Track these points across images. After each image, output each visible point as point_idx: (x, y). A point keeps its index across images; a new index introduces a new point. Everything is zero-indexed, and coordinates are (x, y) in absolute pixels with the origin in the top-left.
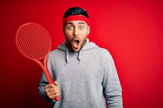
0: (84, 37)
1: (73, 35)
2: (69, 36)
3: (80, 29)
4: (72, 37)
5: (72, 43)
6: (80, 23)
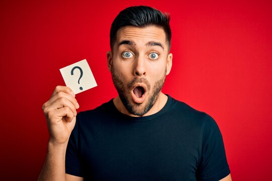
0: (159, 79)
1: (133, 74)
2: (122, 74)
3: (149, 59)
4: (129, 77)
5: (130, 93)
6: (150, 44)
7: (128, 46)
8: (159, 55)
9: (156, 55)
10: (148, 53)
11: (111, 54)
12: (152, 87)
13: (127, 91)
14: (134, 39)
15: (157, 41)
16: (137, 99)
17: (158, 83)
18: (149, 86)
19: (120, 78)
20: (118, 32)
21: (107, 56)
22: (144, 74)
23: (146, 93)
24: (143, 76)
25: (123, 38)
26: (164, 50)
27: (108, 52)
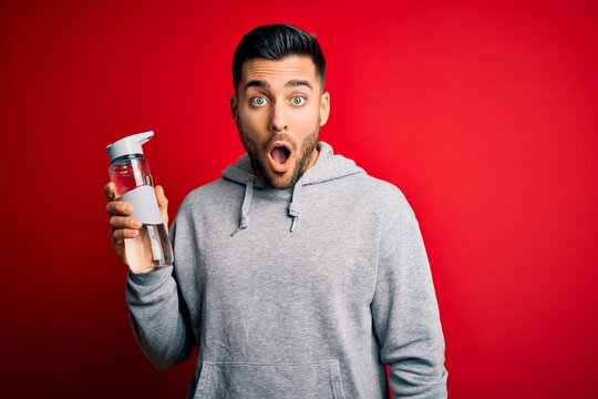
0: (309, 134)
1: (269, 129)
2: (253, 130)
3: (292, 106)
4: (264, 134)
5: (266, 157)
6: (292, 83)
7: (259, 88)
8: (305, 98)
9: (302, 99)
10: (289, 98)
12: (299, 146)
13: (261, 154)
14: (267, 78)
15: (301, 79)
16: (278, 166)
17: (308, 139)
18: (294, 145)
19: (250, 136)
20: (244, 66)
22: (285, 128)
23: (291, 157)
24: (283, 132)
25: (251, 78)
26: (314, 91)
27: (230, 97)
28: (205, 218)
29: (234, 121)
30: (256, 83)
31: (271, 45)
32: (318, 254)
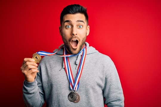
1: (71, 35)
3: (78, 28)
4: (69, 36)
5: (70, 44)
6: (78, 21)
7: (68, 22)
8: (82, 26)
9: (81, 26)
10: (78, 26)
11: (61, 27)
13: (68, 43)
14: (71, 20)
15: (81, 20)
16: (74, 47)
21: (59, 28)
22: (76, 34)
24: (76, 36)
25: (66, 20)
26: (85, 24)
27: (59, 27)
28: (50, 66)
29: (60, 34)
30: (67, 21)
31: (72, 9)
32: (87, 77)
